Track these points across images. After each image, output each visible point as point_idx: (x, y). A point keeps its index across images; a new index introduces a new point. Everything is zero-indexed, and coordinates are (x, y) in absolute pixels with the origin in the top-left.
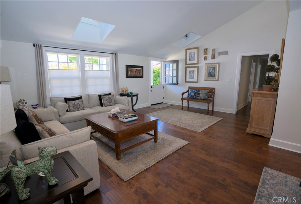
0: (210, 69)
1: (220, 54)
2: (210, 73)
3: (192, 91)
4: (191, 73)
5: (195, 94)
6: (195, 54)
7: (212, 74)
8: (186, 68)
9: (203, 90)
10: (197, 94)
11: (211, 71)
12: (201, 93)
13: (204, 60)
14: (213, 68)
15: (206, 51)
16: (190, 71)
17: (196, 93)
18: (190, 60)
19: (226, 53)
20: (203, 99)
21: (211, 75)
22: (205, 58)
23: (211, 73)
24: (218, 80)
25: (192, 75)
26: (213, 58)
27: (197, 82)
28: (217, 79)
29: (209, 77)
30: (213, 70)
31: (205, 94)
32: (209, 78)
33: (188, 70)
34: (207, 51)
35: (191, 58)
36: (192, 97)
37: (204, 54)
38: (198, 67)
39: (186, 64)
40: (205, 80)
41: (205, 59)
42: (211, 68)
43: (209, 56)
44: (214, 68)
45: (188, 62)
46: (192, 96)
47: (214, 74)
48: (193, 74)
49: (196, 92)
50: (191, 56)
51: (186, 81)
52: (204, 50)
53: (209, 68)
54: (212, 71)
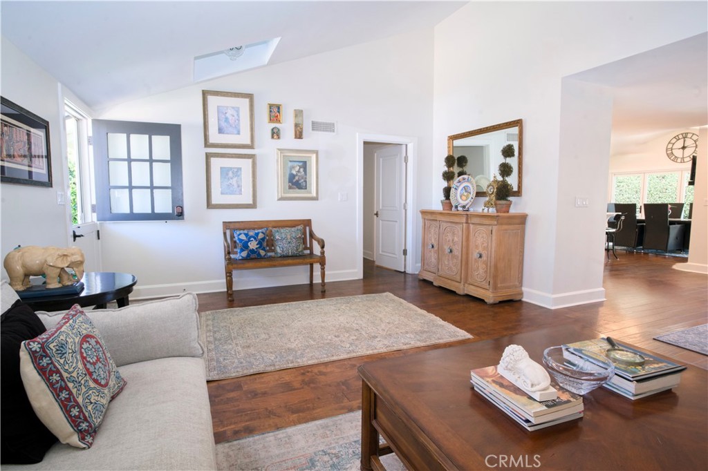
0: (293, 167)
1: (316, 126)
2: (292, 177)
3: (246, 235)
4: (230, 174)
5: (260, 243)
6: (238, 115)
7: (299, 180)
8: (208, 156)
9: (283, 227)
10: (268, 242)
11: (294, 172)
12: (282, 239)
13: (273, 137)
14: (301, 164)
15: (275, 112)
16: (224, 171)
17: (263, 239)
18: (221, 131)
19: (329, 127)
20: (293, 256)
21: (296, 182)
22: (275, 131)
23: (297, 178)
24: (316, 199)
25: (234, 181)
26: (299, 135)
27: (253, 206)
28: (314, 194)
29: (290, 188)
30: (302, 170)
31: (296, 238)
32: (289, 193)
33: (216, 163)
34: (279, 112)
35: (224, 124)
36: (253, 256)
37: (271, 120)
38: (252, 157)
39: (207, 144)
40: (281, 199)
41: (275, 134)
42: (296, 164)
43: (287, 126)
44: (304, 165)
45: (214, 137)
46: (252, 251)
47: (306, 181)
48: (235, 179)
49: (261, 236)
50: (226, 120)
51: (209, 205)
52: (271, 106)
53: (290, 164)
54: (299, 171)
